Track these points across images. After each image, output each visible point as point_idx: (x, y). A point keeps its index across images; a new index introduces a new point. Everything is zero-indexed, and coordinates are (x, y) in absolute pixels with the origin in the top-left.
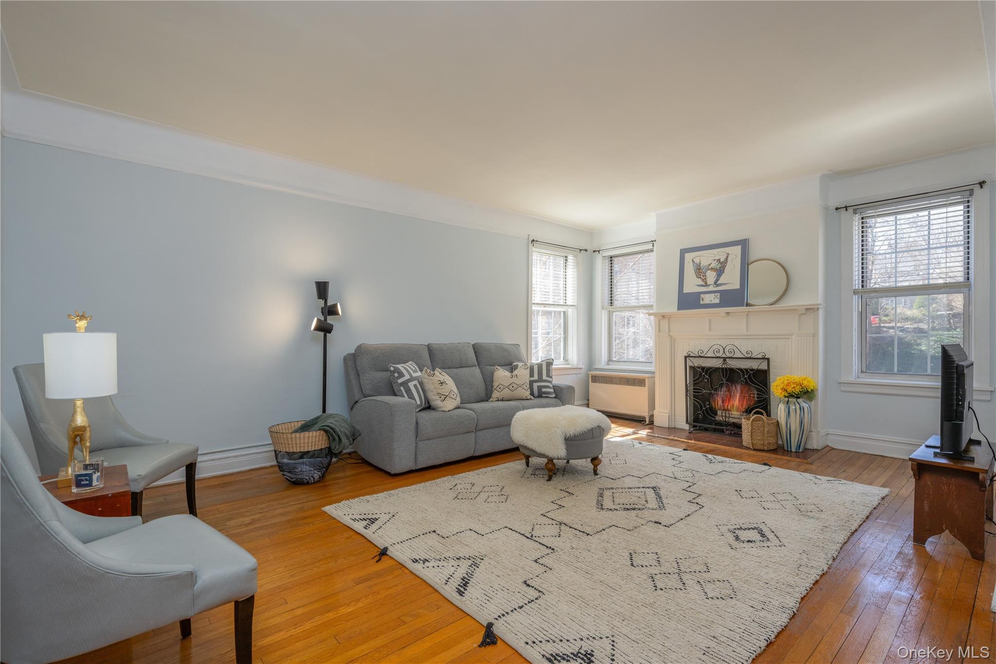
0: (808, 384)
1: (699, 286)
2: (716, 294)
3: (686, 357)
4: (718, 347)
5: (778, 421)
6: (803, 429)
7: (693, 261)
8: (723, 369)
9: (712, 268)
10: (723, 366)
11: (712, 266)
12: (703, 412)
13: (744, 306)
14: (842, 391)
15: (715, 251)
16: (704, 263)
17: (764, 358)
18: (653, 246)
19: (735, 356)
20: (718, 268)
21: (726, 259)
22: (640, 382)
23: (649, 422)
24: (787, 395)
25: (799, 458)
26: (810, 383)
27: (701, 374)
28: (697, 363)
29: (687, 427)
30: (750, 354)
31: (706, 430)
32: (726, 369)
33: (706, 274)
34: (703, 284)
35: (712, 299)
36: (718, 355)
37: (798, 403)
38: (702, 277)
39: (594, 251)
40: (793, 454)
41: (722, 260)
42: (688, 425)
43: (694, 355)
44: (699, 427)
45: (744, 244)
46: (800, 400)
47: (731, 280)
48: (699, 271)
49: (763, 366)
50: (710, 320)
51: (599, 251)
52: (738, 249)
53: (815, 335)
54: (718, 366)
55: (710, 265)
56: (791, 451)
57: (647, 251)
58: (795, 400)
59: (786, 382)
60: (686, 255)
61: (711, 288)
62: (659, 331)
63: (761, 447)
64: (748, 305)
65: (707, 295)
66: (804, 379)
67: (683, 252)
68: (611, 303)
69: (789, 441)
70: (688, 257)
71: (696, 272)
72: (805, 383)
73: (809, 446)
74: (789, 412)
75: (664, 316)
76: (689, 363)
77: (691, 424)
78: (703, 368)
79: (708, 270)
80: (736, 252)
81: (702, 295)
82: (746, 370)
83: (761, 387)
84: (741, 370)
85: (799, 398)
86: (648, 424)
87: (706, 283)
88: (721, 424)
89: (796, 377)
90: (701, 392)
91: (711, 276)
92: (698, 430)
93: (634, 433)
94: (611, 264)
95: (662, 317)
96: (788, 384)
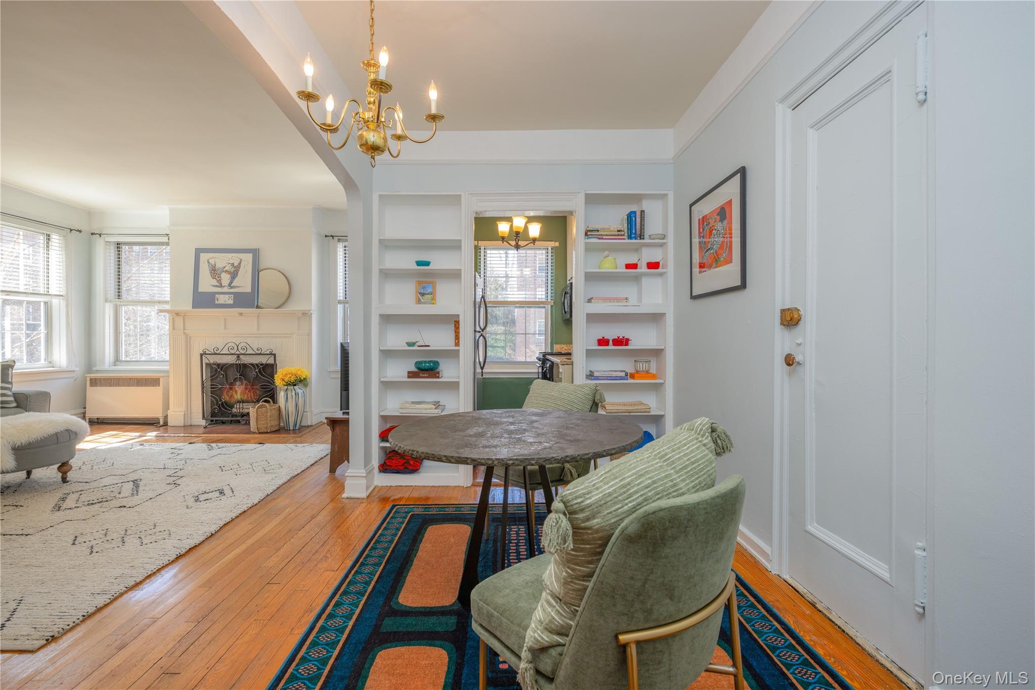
0: (301, 374)
1: (214, 286)
2: (230, 296)
3: (201, 355)
4: (233, 345)
5: (279, 406)
6: (298, 411)
7: (208, 262)
8: (237, 365)
9: (226, 271)
10: (237, 362)
11: (226, 269)
12: (219, 406)
13: (254, 308)
14: (331, 378)
15: (230, 255)
16: (219, 265)
17: (271, 354)
18: (169, 239)
19: (247, 353)
20: (232, 271)
21: (240, 264)
22: (153, 382)
23: (164, 423)
24: (285, 384)
25: (296, 434)
26: (304, 373)
27: (216, 370)
28: (213, 359)
29: (203, 423)
30: (260, 351)
31: (223, 423)
32: (240, 365)
33: (221, 275)
34: (218, 284)
35: (227, 300)
36: (233, 352)
37: (294, 390)
38: (217, 277)
39: (92, 234)
40: (291, 432)
41: (236, 265)
42: (204, 421)
43: (210, 353)
44: (216, 421)
45: (255, 253)
46: (296, 387)
47: (244, 283)
48: (215, 272)
49: (271, 361)
50: (225, 319)
51: (100, 235)
52: (250, 256)
53: (309, 335)
54: (232, 362)
55: (224, 267)
56: (290, 430)
57: (162, 244)
58: (292, 387)
59: (284, 373)
60: (201, 254)
61: (226, 290)
62: (174, 329)
63: (265, 430)
64: (258, 307)
65: (222, 296)
66: (299, 370)
67: (198, 252)
68: (119, 296)
69: (288, 423)
70: (204, 257)
71: (211, 273)
72: (299, 373)
73: (303, 424)
74: (287, 398)
75: (178, 313)
76: (205, 361)
77: (209, 419)
78: (218, 365)
79: (223, 271)
80: (248, 258)
81: (216, 295)
82: (257, 365)
83: (269, 379)
84: (252, 365)
85: (295, 385)
86: (162, 426)
87: (221, 284)
88: (236, 415)
89: (293, 370)
90: (217, 388)
91: (226, 278)
92: (214, 424)
93: (140, 436)
94: (119, 251)
95: (176, 315)
96: (286, 375)
